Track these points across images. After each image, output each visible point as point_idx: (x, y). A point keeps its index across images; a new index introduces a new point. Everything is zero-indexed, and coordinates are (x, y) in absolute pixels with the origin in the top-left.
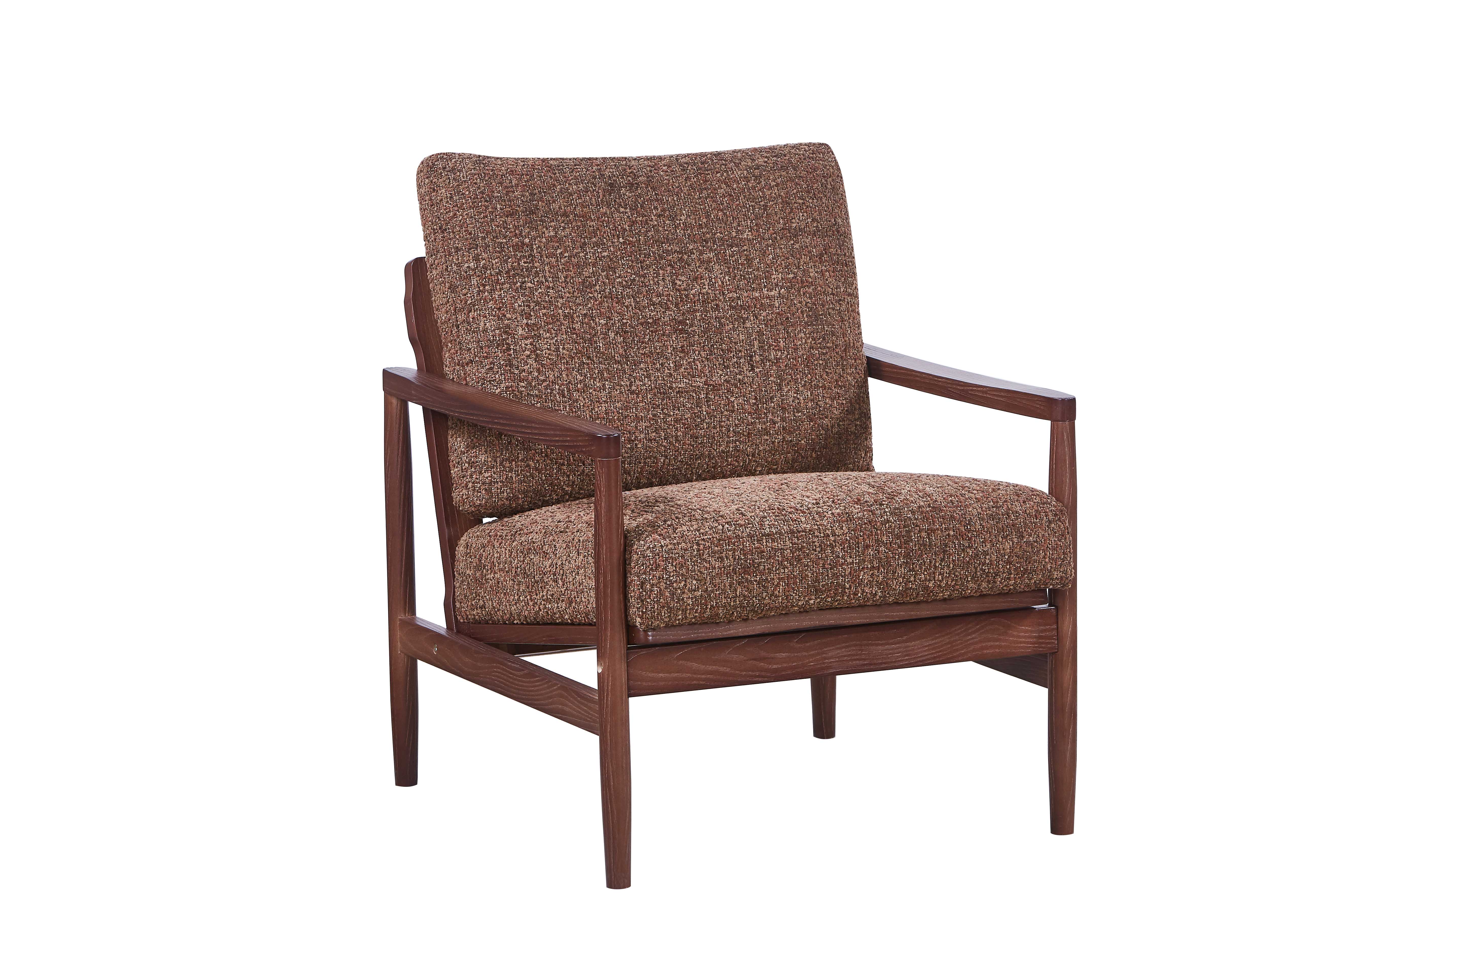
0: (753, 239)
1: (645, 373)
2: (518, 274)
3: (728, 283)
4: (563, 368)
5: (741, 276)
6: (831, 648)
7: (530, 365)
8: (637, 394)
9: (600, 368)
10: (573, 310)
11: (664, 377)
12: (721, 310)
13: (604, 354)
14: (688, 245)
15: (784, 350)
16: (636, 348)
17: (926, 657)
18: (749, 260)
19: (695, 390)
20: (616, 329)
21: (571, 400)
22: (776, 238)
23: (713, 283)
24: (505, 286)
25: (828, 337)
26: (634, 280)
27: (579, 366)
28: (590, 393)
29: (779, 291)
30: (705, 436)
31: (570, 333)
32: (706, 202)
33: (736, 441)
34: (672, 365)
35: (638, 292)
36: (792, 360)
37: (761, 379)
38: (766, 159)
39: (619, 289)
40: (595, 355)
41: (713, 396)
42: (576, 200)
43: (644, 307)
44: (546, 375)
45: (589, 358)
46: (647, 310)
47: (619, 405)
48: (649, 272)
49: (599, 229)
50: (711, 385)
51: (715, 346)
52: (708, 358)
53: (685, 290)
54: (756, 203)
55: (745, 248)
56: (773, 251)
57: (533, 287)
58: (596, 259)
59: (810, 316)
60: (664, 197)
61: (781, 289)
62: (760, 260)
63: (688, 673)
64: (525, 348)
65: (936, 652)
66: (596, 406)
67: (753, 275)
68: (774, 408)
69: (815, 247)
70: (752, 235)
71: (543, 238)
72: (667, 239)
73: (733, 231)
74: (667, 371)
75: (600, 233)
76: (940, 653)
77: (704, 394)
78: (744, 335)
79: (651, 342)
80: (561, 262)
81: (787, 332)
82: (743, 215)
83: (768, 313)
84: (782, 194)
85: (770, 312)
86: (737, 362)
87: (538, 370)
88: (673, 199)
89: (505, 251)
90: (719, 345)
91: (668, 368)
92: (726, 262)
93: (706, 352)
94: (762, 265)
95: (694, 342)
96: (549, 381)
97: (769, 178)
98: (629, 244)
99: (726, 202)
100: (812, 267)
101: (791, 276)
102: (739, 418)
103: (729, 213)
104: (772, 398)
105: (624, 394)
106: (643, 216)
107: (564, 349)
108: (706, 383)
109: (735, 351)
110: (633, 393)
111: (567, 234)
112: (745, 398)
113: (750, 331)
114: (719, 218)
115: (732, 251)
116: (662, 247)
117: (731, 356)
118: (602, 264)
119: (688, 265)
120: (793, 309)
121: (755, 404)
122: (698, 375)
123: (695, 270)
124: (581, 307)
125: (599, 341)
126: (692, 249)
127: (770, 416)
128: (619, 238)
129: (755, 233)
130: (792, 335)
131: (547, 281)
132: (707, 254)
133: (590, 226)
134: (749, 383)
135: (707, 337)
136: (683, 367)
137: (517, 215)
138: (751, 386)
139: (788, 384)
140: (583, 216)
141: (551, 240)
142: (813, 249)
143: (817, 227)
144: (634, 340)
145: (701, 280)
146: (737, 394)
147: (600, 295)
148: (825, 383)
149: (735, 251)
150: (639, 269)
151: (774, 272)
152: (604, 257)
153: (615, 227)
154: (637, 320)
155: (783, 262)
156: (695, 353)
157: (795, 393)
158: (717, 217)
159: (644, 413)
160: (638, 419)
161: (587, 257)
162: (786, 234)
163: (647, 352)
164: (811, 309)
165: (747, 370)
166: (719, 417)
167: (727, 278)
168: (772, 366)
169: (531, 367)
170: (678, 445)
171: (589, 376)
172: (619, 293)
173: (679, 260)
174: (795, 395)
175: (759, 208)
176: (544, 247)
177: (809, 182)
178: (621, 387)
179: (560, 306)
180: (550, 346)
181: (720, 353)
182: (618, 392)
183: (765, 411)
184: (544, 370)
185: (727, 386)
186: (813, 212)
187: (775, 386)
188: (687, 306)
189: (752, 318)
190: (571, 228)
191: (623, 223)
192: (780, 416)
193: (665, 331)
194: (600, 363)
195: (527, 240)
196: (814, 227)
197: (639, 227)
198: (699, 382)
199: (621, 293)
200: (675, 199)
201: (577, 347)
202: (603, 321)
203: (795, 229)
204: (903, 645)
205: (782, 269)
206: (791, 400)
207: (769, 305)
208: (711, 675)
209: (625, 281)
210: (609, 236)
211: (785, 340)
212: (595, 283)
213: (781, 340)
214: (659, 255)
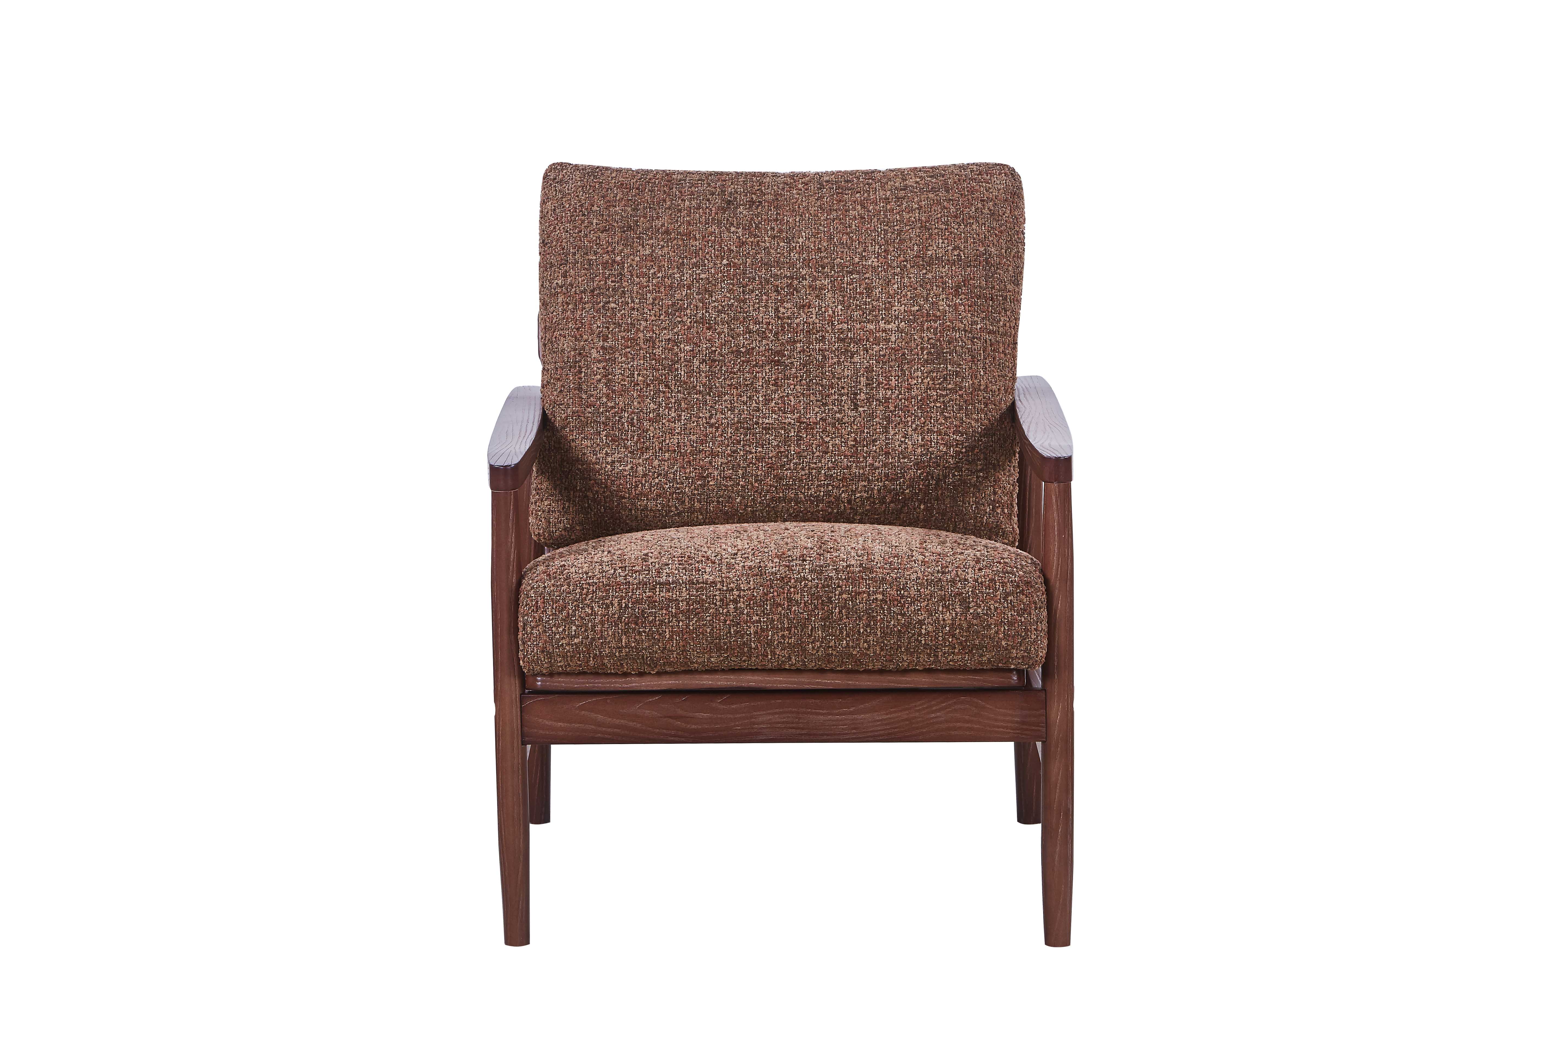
0: (878, 266)
1: (729, 406)
2: (603, 293)
3: (840, 313)
4: (635, 395)
5: (857, 305)
6: (762, 713)
7: (600, 390)
8: (717, 428)
9: (678, 398)
10: (656, 334)
11: (751, 411)
12: (827, 342)
13: (685, 383)
14: (801, 270)
15: (896, 390)
16: (722, 378)
17: (879, 733)
18: (869, 289)
19: (785, 427)
20: (702, 357)
21: (640, 430)
22: (905, 266)
23: (822, 312)
24: (587, 306)
25: (950, 378)
26: (732, 305)
27: (654, 394)
28: (663, 424)
29: (899, 325)
30: (790, 478)
31: (648, 359)
32: (832, 224)
33: (828, 485)
34: (761, 399)
35: (734, 319)
36: (903, 401)
37: (864, 420)
38: (918, 180)
39: (713, 314)
40: (674, 384)
41: (805, 435)
42: (684, 218)
43: (739, 335)
44: (615, 401)
45: (667, 386)
46: (741, 338)
47: (693, 438)
48: (751, 297)
49: (702, 249)
50: (804, 422)
51: (814, 381)
52: (805, 394)
53: (788, 318)
54: (889, 227)
55: (867, 275)
56: (899, 280)
57: (616, 308)
58: (693, 281)
59: (931, 353)
60: (785, 217)
61: (901, 322)
62: (882, 289)
63: (591, 725)
64: (597, 372)
65: (891, 728)
66: (668, 438)
67: (871, 306)
68: (875, 452)
69: (952, 278)
70: (878, 262)
71: (637, 256)
72: (777, 262)
73: (856, 257)
74: (755, 405)
75: (702, 253)
76: (896, 730)
77: (795, 432)
78: (850, 371)
79: (740, 373)
80: (652, 283)
81: (902, 370)
82: (872, 240)
83: (882, 348)
84: (923, 218)
85: (884, 347)
86: (838, 400)
87: (608, 396)
88: (795, 220)
89: (593, 269)
90: (819, 380)
91: (756, 402)
92: (842, 289)
93: (802, 387)
94: (884, 295)
95: (790, 375)
96: (619, 408)
97: (913, 200)
98: (734, 266)
99: (855, 226)
100: (943, 299)
101: (916, 308)
102: (833, 460)
103: (856, 237)
104: (875, 441)
105: (701, 426)
106: (756, 236)
107: (639, 375)
108: (799, 420)
109: (838, 388)
110: (711, 426)
111: (665, 253)
112: (843, 440)
113: (858, 367)
114: (843, 242)
115: (850, 279)
116: (771, 271)
117: (832, 393)
118: (699, 286)
119: (797, 292)
120: (913, 344)
121: (854, 446)
122: (790, 411)
123: (805, 297)
124: (665, 331)
125: (681, 369)
126: (805, 275)
127: (870, 460)
128: (722, 259)
129: (881, 260)
130: (907, 373)
131: (633, 302)
132: (821, 280)
133: (692, 246)
134: (850, 423)
135: (807, 371)
136: (774, 402)
137: (613, 231)
138: (851, 426)
139: (896, 426)
140: (686, 235)
141: (645, 259)
142: (949, 280)
143: (959, 255)
144: (722, 370)
145: (809, 308)
146: (834, 434)
147: (689, 320)
148: (942, 427)
149: (855, 278)
150: (740, 294)
151: (896, 304)
152: (702, 279)
153: (721, 247)
154: (728, 348)
155: (909, 293)
156: (790, 387)
157: (903, 437)
158: (840, 241)
159: (722, 449)
160: (713, 454)
161: (682, 278)
162: (919, 262)
163: (734, 383)
164: (934, 346)
165: (848, 409)
166: (810, 458)
167: (840, 307)
168: (879, 406)
169: (600, 392)
170: (757, 485)
171: (664, 405)
172: (713, 319)
173: (787, 286)
174: (903, 439)
175: (893, 233)
176: (637, 266)
177: (959, 205)
178: (699, 418)
179: (642, 329)
180: (624, 371)
181: (819, 389)
182: (694, 424)
183: (865, 454)
184: (614, 396)
185: (823, 424)
186: (956, 240)
187: (880, 428)
188: (788, 335)
189: (862, 353)
190: (670, 248)
191: (730, 244)
192: (882, 461)
193: (759, 361)
194: (679, 392)
195: (618, 258)
196: (955, 256)
197: (749, 248)
198: (790, 418)
199: (715, 318)
200: (797, 220)
201: (655, 373)
202: (688, 347)
203: (931, 257)
204: (850, 717)
205: (906, 301)
206: (897, 443)
207: (884, 339)
208: (619, 729)
209: (721, 306)
210: (712, 258)
211: (898, 379)
212: (687, 306)
213: (893, 378)
214: (765, 279)
